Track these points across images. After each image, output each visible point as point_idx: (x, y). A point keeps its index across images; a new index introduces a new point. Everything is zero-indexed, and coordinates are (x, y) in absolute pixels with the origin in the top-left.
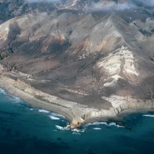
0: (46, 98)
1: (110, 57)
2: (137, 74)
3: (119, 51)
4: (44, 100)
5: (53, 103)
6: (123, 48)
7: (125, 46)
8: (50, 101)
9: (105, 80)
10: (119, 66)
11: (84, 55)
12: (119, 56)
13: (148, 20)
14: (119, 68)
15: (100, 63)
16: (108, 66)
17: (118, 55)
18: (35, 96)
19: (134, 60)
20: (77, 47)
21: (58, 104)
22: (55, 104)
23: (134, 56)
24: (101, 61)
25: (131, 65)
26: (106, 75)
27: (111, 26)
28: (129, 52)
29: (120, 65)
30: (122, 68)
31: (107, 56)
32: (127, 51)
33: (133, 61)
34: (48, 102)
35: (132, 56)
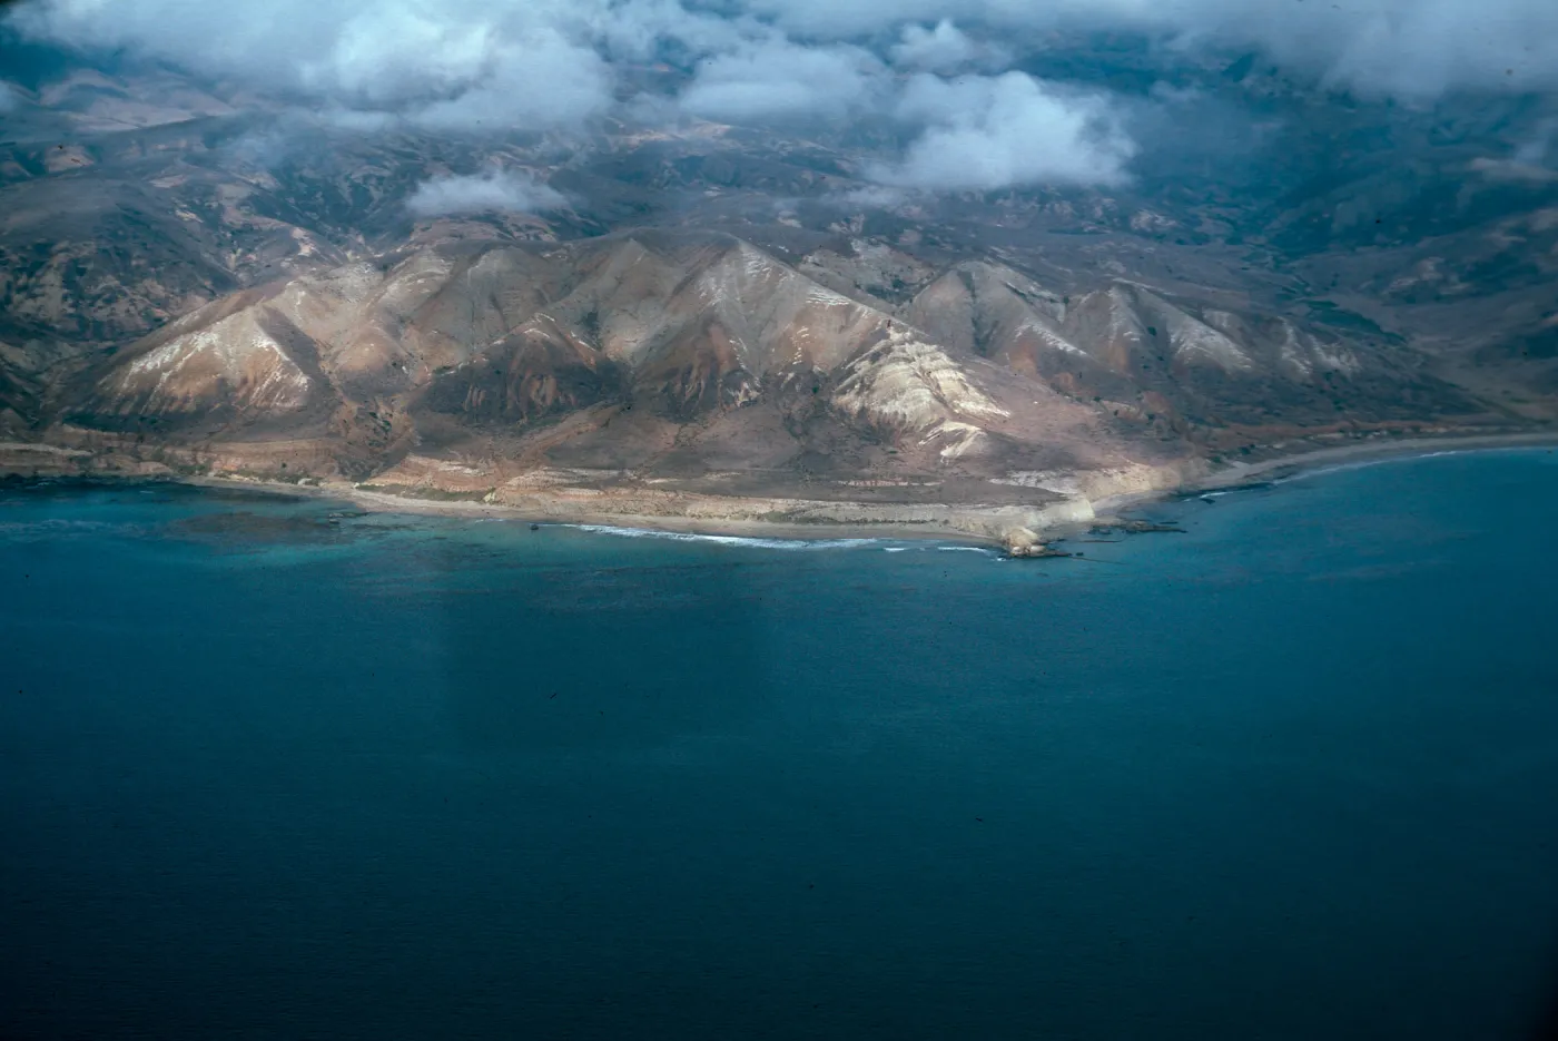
0: (815, 513)
1: (873, 373)
2: (1006, 414)
3: (888, 350)
4: (814, 520)
5: (858, 522)
6: (895, 336)
7: (899, 329)
8: (840, 516)
9: (922, 443)
10: (926, 395)
11: (746, 385)
12: (903, 366)
13: (858, 246)
14: (934, 401)
15: (844, 399)
16: (884, 402)
17: (896, 360)
18: (760, 517)
19: (961, 369)
20: (697, 362)
21: (876, 522)
22: (865, 522)
23: (953, 358)
24: (843, 392)
25: (966, 388)
26: (905, 431)
27: (776, 272)
28: (928, 348)
29: (928, 392)
30: (940, 399)
31: (851, 371)
32: (917, 343)
33: (960, 375)
34: (833, 521)
35: (944, 359)
